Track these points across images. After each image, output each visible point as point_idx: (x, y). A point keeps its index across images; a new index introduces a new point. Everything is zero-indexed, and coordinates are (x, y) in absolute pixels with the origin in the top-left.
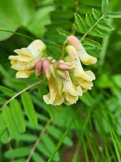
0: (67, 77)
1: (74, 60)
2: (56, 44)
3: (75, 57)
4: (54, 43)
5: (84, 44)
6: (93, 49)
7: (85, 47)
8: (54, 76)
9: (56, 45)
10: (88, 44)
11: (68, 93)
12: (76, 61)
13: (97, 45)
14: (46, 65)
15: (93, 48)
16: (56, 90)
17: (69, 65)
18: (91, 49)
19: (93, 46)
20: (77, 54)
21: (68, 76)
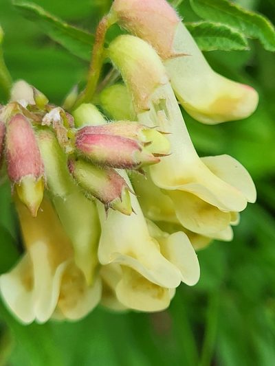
0: (124, 193)
1: (152, 109)
2: (49, 15)
3: (157, 95)
4: (42, 11)
5: (195, 24)
6: (243, 51)
7: (201, 39)
8: (59, 190)
9: (49, 20)
10: (219, 25)
11: (124, 267)
12: (162, 113)
13: (261, 25)
14: (23, 146)
15: (243, 44)
16: (63, 249)
17: (134, 145)
18: (233, 50)
19: (243, 36)
20: (164, 79)
21: (127, 189)
